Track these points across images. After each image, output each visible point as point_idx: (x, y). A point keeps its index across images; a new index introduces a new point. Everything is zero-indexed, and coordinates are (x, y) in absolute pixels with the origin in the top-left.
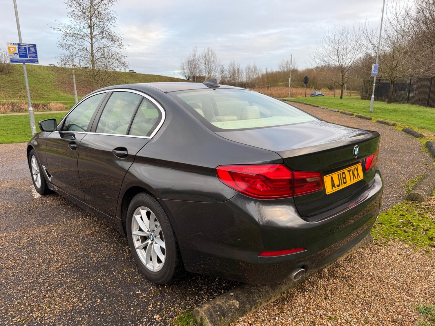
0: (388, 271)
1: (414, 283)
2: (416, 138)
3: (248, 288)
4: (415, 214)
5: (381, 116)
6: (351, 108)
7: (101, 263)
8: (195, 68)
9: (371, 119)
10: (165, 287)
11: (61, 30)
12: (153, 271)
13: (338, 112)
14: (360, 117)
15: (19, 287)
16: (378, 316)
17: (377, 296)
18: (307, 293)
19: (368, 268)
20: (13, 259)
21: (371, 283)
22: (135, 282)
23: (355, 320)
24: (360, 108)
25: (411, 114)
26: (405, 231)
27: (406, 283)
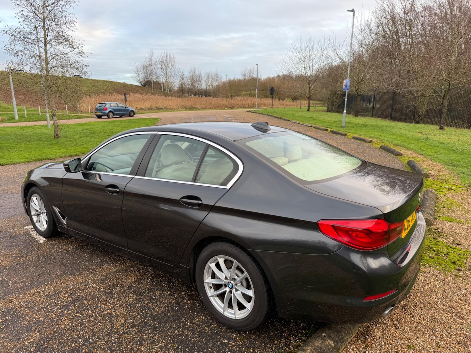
0: (434, 297)
1: (458, 306)
2: (396, 157)
3: (335, 327)
4: (431, 239)
5: (355, 132)
6: (322, 123)
7: (167, 314)
8: (151, 73)
9: (346, 135)
10: (247, 333)
11: (8, 33)
12: (234, 318)
13: (311, 126)
14: (335, 133)
15: (96, 350)
16: (445, 340)
17: (436, 322)
18: (379, 325)
19: (417, 295)
20: (66, 318)
21: (425, 310)
22: (215, 331)
23: (429, 346)
24: (331, 123)
25: (381, 129)
26: (430, 257)
27: (453, 307)
